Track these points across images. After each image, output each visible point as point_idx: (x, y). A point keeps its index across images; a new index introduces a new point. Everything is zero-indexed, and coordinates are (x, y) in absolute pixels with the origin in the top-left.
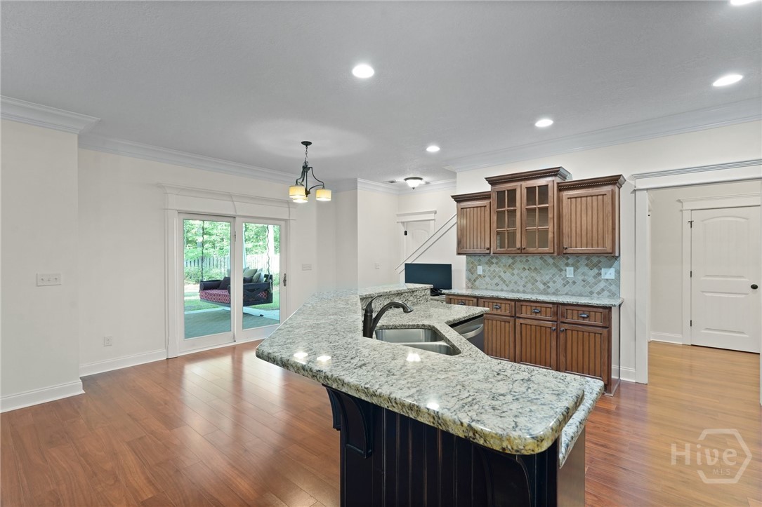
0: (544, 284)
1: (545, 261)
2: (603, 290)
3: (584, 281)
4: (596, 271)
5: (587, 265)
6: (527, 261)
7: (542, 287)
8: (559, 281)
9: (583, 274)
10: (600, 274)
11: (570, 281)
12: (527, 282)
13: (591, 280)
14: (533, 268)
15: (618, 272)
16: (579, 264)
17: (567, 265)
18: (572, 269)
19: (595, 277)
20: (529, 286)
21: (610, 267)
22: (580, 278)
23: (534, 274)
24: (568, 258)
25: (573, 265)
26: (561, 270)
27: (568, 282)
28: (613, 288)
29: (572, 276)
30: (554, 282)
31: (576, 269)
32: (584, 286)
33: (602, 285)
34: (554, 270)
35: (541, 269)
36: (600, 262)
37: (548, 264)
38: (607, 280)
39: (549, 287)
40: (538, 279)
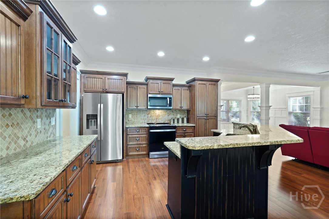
0: (24, 139)
1: (25, 114)
2: (51, 133)
3: (44, 129)
4: (49, 119)
5: (46, 116)
7: (22, 142)
8: (33, 133)
9: (45, 123)
10: (50, 122)
11: (39, 132)
12: (10, 142)
13: (47, 127)
14: (15, 123)
16: (42, 116)
17: (37, 117)
18: (40, 120)
19: (49, 125)
20: (13, 146)
21: (53, 116)
22: (43, 127)
23: (16, 131)
25: (40, 117)
26: (34, 122)
27: (38, 132)
28: (54, 131)
29: (40, 127)
30: (31, 135)
31: (42, 119)
32: (45, 134)
33: (51, 129)
34: (30, 124)
35: (22, 124)
36: (50, 113)
37: (27, 118)
38: (52, 126)
39: (27, 141)
40: (20, 135)
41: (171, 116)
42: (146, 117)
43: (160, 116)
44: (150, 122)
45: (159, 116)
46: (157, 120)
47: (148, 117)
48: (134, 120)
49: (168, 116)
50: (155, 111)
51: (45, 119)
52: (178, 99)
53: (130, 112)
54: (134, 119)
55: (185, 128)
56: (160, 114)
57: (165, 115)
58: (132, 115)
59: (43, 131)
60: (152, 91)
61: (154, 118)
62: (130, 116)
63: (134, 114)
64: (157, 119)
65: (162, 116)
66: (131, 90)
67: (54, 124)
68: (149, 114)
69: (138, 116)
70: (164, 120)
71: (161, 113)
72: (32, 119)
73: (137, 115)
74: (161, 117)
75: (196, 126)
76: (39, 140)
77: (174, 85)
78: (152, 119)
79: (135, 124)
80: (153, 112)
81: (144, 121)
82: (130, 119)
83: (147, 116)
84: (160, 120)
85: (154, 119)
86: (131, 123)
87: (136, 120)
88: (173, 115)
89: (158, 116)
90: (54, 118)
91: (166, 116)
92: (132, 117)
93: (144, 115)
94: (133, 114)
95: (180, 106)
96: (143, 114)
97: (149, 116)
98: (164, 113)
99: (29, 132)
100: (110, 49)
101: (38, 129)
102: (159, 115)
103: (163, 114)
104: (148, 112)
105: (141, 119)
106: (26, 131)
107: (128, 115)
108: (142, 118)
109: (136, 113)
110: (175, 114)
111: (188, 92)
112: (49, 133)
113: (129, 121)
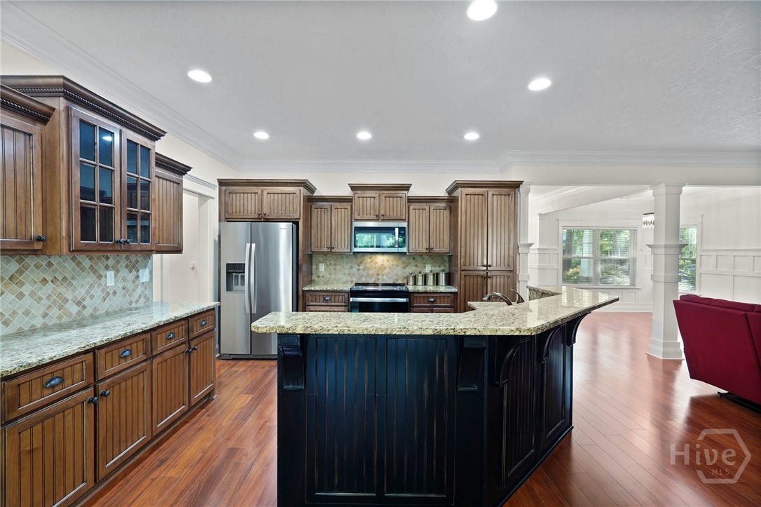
0: (78, 303)
1: (79, 264)
2: (140, 296)
3: (124, 289)
4: (134, 272)
5: (127, 266)
6: (50, 265)
7: (74, 309)
8: (97, 292)
9: (124, 279)
10: (138, 277)
11: (111, 292)
12: (50, 306)
13: (130, 286)
14: (60, 278)
15: (151, 273)
16: (119, 266)
17: (107, 268)
18: (113, 273)
19: (134, 282)
20: (55, 312)
21: (145, 267)
22: (121, 285)
23: (61, 290)
24: (107, 258)
25: (113, 267)
26: (100, 277)
27: (108, 294)
28: (147, 292)
29: (114, 284)
30: (92, 297)
31: (117, 271)
32: (124, 296)
33: (139, 290)
34: (91, 278)
35: (73, 278)
36: (137, 261)
37: (83, 269)
38: (143, 283)
39: (84, 307)
40: (69, 296)
41: (411, 269)
42: (354, 270)
43: (385, 268)
44: (363, 280)
45: (383, 267)
46: (379, 277)
47: (359, 270)
48: (329, 276)
49: (404, 268)
50: (373, 256)
51: (124, 272)
52: (421, 230)
53: (321, 259)
54: (330, 274)
55: (432, 297)
56: (386, 264)
57: (398, 266)
58: (326, 264)
59: (120, 292)
60: (361, 214)
61: (371, 272)
62: (322, 267)
63: (330, 264)
64: (378, 274)
65: (390, 268)
66: (319, 213)
67: (148, 280)
68: (361, 262)
69: (338, 267)
70: (395, 277)
71: (388, 261)
72: (95, 271)
73: (335, 265)
74: (387, 270)
75: (459, 293)
76: (111, 306)
77: (411, 200)
78: (368, 275)
79: (331, 283)
80: (369, 260)
81: (349, 279)
82: (321, 275)
83: (357, 267)
84: (385, 277)
85: (373, 275)
86: (323, 281)
87: (333, 276)
88: (416, 266)
89: (380, 268)
90: (147, 270)
91: (399, 268)
92: (325, 270)
93: (350, 265)
94: (328, 263)
95: (426, 245)
96: (347, 263)
97: (361, 267)
98: (395, 262)
99: (88, 292)
100: (262, 135)
101: (107, 287)
102: (383, 265)
103: (393, 265)
104: (359, 260)
105: (344, 274)
106: (83, 291)
107: (317, 265)
108: (347, 272)
109: (333, 262)
110: (420, 265)
111: (447, 213)
112: (136, 296)
113: (319, 277)
